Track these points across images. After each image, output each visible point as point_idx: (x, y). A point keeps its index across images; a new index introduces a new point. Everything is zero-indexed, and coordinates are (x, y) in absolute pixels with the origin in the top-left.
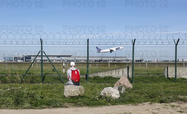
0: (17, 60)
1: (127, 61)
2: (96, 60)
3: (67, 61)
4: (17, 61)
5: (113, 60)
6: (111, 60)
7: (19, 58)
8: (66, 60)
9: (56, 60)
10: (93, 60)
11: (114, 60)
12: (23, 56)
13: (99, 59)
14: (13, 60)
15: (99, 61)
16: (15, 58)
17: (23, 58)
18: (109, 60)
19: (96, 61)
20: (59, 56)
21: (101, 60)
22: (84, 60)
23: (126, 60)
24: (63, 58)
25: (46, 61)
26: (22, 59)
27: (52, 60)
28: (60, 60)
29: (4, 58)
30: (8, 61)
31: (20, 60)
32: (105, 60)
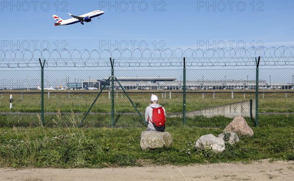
0: (88, 86)
1: (266, 87)
2: (215, 86)
3: (168, 89)
4: (87, 89)
5: (242, 86)
6: (239, 86)
7: (91, 84)
8: (165, 86)
9: (149, 87)
10: (211, 86)
11: (245, 87)
12: (98, 80)
13: (220, 84)
14: (81, 88)
15: (220, 88)
16: (85, 84)
17: (97, 83)
18: (236, 86)
19: (214, 88)
20: (155, 81)
21: (224, 87)
22: (195, 86)
23: (264, 86)
24: (162, 83)
25: (134, 88)
26: (96, 86)
27: (144, 86)
28: (156, 87)
29: (68, 84)
30: (74, 89)
31: (92, 87)
32: (230, 86)
